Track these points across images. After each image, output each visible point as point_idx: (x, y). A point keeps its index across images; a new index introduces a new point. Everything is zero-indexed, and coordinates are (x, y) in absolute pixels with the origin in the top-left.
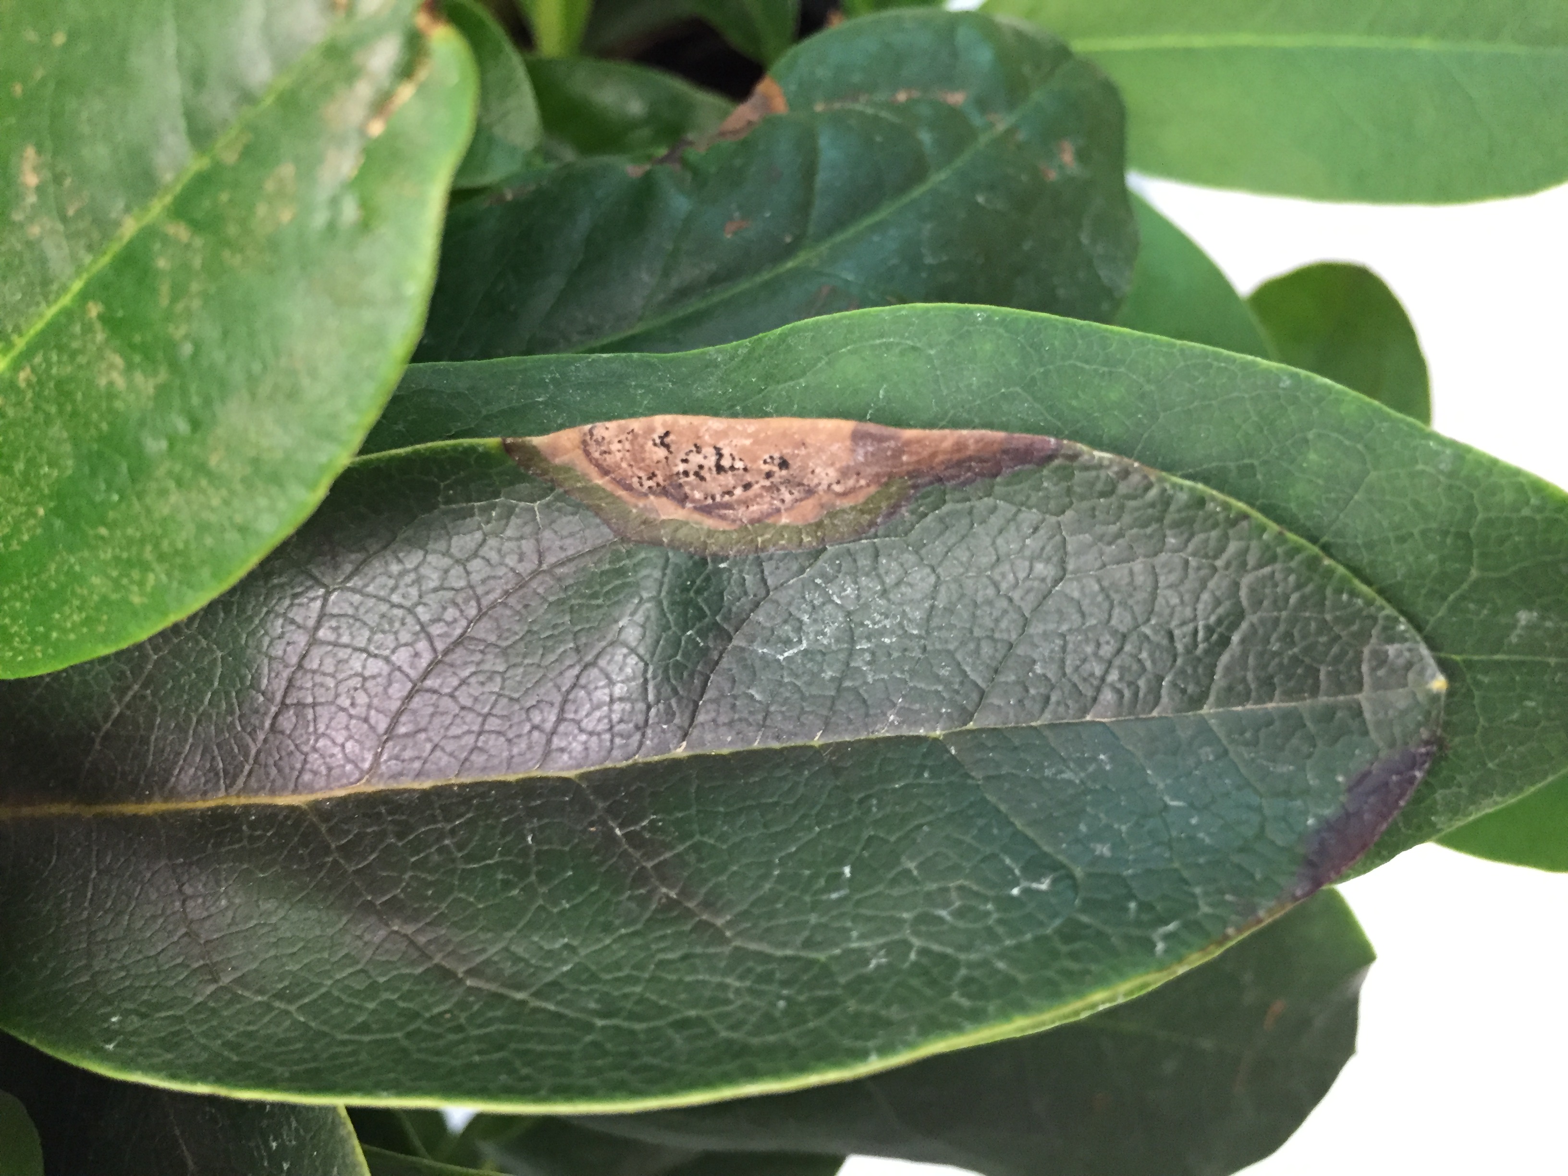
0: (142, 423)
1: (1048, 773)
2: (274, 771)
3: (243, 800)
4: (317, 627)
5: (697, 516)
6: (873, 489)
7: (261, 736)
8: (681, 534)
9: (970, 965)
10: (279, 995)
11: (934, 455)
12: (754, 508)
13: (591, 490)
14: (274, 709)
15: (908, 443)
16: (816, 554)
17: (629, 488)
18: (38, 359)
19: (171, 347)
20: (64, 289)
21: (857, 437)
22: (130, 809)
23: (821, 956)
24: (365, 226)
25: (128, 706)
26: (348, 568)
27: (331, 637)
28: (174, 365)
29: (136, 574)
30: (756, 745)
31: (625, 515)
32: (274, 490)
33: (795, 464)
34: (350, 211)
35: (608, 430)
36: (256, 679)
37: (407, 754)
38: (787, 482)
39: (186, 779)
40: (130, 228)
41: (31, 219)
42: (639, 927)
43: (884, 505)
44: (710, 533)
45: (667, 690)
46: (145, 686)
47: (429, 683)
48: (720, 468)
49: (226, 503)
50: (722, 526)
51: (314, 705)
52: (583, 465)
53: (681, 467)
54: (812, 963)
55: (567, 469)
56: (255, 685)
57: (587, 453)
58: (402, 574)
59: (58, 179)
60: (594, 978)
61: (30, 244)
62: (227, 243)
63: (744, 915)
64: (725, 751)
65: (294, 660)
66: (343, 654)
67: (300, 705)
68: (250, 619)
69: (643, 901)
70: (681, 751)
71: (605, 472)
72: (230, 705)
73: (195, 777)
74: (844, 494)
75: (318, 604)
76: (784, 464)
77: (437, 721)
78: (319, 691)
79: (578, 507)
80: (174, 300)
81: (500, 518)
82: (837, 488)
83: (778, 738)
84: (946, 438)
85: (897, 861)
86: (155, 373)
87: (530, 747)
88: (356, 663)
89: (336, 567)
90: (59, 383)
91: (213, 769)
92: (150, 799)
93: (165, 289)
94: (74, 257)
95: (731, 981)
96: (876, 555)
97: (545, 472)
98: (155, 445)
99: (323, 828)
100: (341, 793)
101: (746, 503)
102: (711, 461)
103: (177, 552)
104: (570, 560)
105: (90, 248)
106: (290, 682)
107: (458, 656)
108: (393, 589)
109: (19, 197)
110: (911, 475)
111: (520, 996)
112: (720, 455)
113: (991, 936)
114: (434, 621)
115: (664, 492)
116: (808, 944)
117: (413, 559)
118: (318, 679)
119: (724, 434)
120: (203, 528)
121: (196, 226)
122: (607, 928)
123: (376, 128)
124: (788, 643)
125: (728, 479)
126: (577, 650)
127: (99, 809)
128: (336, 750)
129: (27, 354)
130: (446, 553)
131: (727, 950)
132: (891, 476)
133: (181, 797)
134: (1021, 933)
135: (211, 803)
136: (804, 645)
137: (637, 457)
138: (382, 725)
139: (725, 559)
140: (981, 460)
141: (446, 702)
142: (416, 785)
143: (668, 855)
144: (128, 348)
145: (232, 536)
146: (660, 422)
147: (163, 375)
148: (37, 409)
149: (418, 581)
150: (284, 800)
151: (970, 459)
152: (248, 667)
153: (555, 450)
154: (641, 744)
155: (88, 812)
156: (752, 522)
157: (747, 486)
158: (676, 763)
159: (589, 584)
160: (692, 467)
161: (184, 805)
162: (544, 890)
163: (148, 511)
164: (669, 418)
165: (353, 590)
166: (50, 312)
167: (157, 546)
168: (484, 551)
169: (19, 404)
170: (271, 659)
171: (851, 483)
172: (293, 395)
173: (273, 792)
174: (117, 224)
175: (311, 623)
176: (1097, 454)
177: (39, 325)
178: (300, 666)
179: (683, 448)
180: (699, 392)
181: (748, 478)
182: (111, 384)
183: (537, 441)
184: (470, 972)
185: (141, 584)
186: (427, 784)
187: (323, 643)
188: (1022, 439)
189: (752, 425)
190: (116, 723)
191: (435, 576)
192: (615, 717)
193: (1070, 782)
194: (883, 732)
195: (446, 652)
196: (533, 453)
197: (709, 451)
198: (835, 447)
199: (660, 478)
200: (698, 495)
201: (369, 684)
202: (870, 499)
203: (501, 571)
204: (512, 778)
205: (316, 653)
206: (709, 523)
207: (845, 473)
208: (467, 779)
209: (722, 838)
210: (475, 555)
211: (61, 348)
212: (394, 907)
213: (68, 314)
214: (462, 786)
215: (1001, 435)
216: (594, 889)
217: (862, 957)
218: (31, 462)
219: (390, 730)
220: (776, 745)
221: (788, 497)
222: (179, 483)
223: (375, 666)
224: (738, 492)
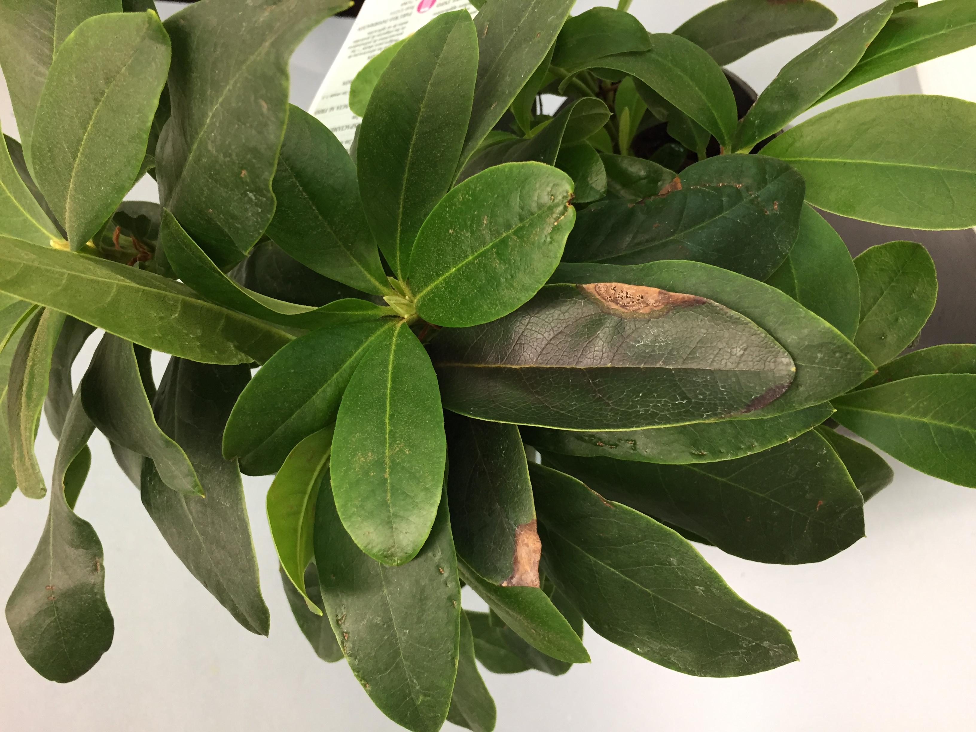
0: (501, 275)
1: (694, 379)
2: (512, 360)
3: (504, 366)
4: (527, 325)
5: (620, 308)
6: (663, 306)
7: (510, 350)
8: (617, 312)
9: (661, 415)
10: (509, 407)
11: (678, 299)
12: (634, 308)
13: (596, 299)
14: (514, 344)
15: (671, 296)
16: (649, 320)
17: (605, 299)
18: (480, 258)
19: (510, 260)
20: (488, 245)
21: (660, 293)
22: (476, 365)
23: (630, 411)
24: (551, 243)
25: (479, 340)
26: (536, 312)
27: (530, 328)
28: (510, 264)
29: (494, 307)
30: (627, 366)
31: (603, 306)
32: (526, 292)
33: (645, 298)
34: (549, 239)
35: (601, 285)
36: (511, 336)
37: (544, 359)
38: (642, 302)
39: (490, 359)
40: (504, 235)
41: (483, 230)
42: (592, 402)
43: (665, 310)
44: (623, 312)
45: (608, 350)
46: (483, 336)
47: (552, 342)
48: (627, 297)
49: (516, 293)
50: (626, 311)
51: (524, 344)
52: (594, 292)
53: (618, 296)
54: (628, 412)
55: (591, 293)
56: (511, 338)
57: (596, 290)
58: (549, 315)
59: (491, 223)
60: (580, 411)
61: (483, 235)
62: (524, 241)
63: (615, 402)
64: (620, 366)
65: (521, 332)
66: (532, 332)
67: (521, 344)
68: (512, 322)
69: (594, 397)
70: (609, 365)
71: (599, 295)
72: (504, 342)
73: (493, 359)
74: (656, 307)
75: (528, 319)
76: (642, 297)
77: (552, 351)
78: (526, 341)
79: (592, 303)
80: (512, 251)
81: (573, 303)
82: (654, 305)
83: (633, 365)
84: (681, 295)
85: (653, 394)
86: (505, 265)
87: (574, 360)
88: (535, 335)
89: (533, 311)
90: (484, 264)
91: (498, 357)
92: (481, 363)
93: (510, 249)
94: (491, 239)
95: (609, 414)
96: (663, 322)
97: (585, 293)
98: (503, 280)
99: (522, 374)
100: (528, 366)
101: (632, 306)
102: (625, 295)
103: (504, 303)
104: (589, 316)
105: (495, 237)
106: (519, 337)
107: (559, 336)
108: (546, 318)
109: (482, 225)
110: (672, 303)
111: (562, 412)
112: (627, 294)
113: (668, 410)
114: (554, 327)
115: (613, 301)
116: (628, 408)
117: (553, 311)
118: (526, 338)
119: (629, 289)
120: (510, 298)
121: (518, 237)
122: (585, 401)
123: (556, 224)
124: (639, 342)
125: (628, 300)
126: (588, 338)
127: (468, 365)
128: (528, 356)
129: (478, 257)
130: (560, 310)
131: (610, 408)
132: (667, 303)
133: (489, 364)
134: (675, 410)
135: (496, 366)
136: (643, 343)
137: (607, 292)
138: (539, 350)
139: (626, 319)
140: (688, 302)
141: (555, 347)
142: (546, 367)
143: (601, 388)
144: (500, 259)
145: (516, 300)
146: (614, 284)
147: (507, 266)
148: (478, 269)
149: (552, 317)
150: (514, 367)
151: (686, 301)
152: (509, 333)
153: (588, 289)
154: (600, 362)
155: (465, 365)
156: (633, 311)
157: (633, 302)
158: (607, 368)
159: (592, 322)
160: (620, 296)
161: (489, 366)
162: (572, 392)
163: (499, 293)
164: (616, 283)
165: (537, 317)
166: (484, 249)
167: (500, 301)
168: (569, 311)
169: (475, 267)
170: (515, 332)
171: (658, 304)
172: (533, 273)
173: (511, 364)
174: (502, 234)
175: (526, 324)
176: (716, 303)
177: (481, 251)
178: (522, 334)
179: (619, 291)
180: (628, 277)
181: (633, 300)
182: (496, 266)
183: (584, 286)
184: (552, 407)
185: (495, 309)
186: (548, 366)
187: (528, 329)
188: (698, 298)
189: (636, 287)
190: (475, 344)
191: (556, 316)
192: (595, 355)
193: (698, 382)
194: (658, 366)
195: (557, 335)
196: (583, 288)
197: (625, 293)
198: (655, 295)
199: (612, 298)
200: (621, 303)
201: (538, 341)
202: (662, 308)
203: (572, 316)
204: (568, 367)
205: (526, 331)
206: (623, 310)
207: (656, 301)
208: (558, 366)
209: (615, 385)
210: (567, 311)
211: (485, 257)
212: (537, 393)
213: (488, 250)
214: (556, 368)
215: (693, 296)
216: (583, 393)
217: (639, 411)
218: (475, 280)
219: (541, 352)
220: (632, 366)
221: (642, 306)
222: (507, 288)
223: (539, 336)
224: (631, 303)
